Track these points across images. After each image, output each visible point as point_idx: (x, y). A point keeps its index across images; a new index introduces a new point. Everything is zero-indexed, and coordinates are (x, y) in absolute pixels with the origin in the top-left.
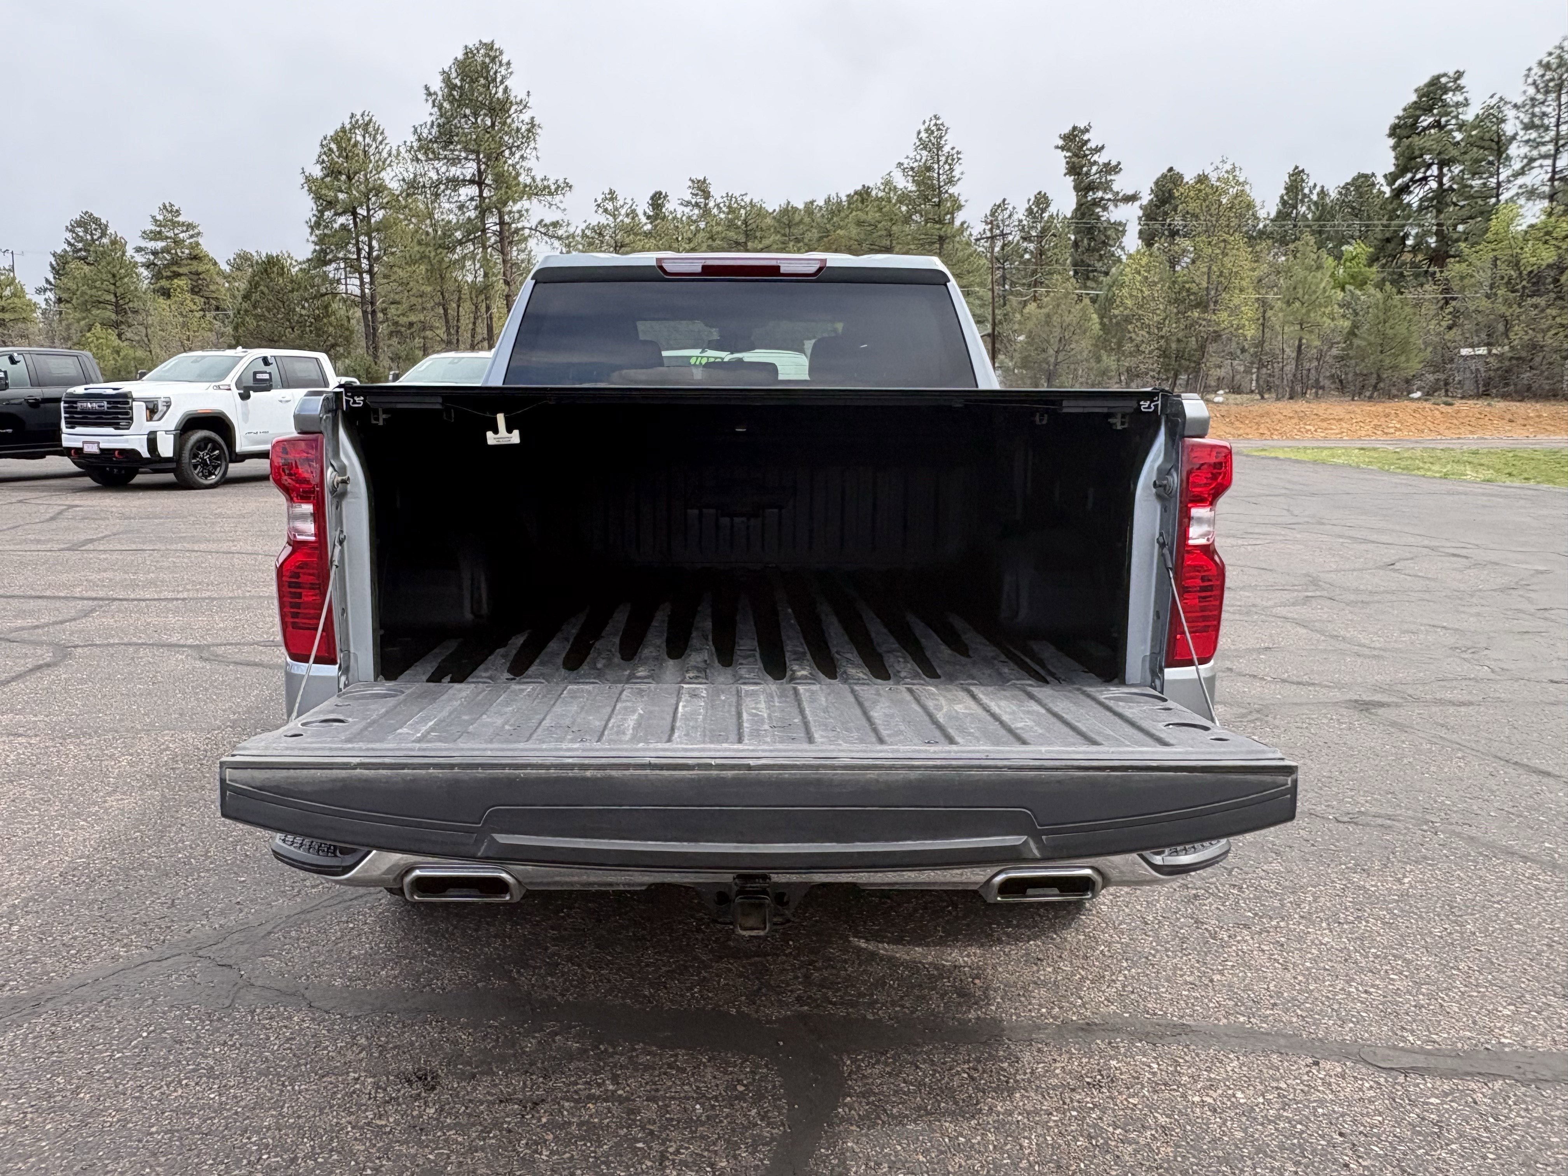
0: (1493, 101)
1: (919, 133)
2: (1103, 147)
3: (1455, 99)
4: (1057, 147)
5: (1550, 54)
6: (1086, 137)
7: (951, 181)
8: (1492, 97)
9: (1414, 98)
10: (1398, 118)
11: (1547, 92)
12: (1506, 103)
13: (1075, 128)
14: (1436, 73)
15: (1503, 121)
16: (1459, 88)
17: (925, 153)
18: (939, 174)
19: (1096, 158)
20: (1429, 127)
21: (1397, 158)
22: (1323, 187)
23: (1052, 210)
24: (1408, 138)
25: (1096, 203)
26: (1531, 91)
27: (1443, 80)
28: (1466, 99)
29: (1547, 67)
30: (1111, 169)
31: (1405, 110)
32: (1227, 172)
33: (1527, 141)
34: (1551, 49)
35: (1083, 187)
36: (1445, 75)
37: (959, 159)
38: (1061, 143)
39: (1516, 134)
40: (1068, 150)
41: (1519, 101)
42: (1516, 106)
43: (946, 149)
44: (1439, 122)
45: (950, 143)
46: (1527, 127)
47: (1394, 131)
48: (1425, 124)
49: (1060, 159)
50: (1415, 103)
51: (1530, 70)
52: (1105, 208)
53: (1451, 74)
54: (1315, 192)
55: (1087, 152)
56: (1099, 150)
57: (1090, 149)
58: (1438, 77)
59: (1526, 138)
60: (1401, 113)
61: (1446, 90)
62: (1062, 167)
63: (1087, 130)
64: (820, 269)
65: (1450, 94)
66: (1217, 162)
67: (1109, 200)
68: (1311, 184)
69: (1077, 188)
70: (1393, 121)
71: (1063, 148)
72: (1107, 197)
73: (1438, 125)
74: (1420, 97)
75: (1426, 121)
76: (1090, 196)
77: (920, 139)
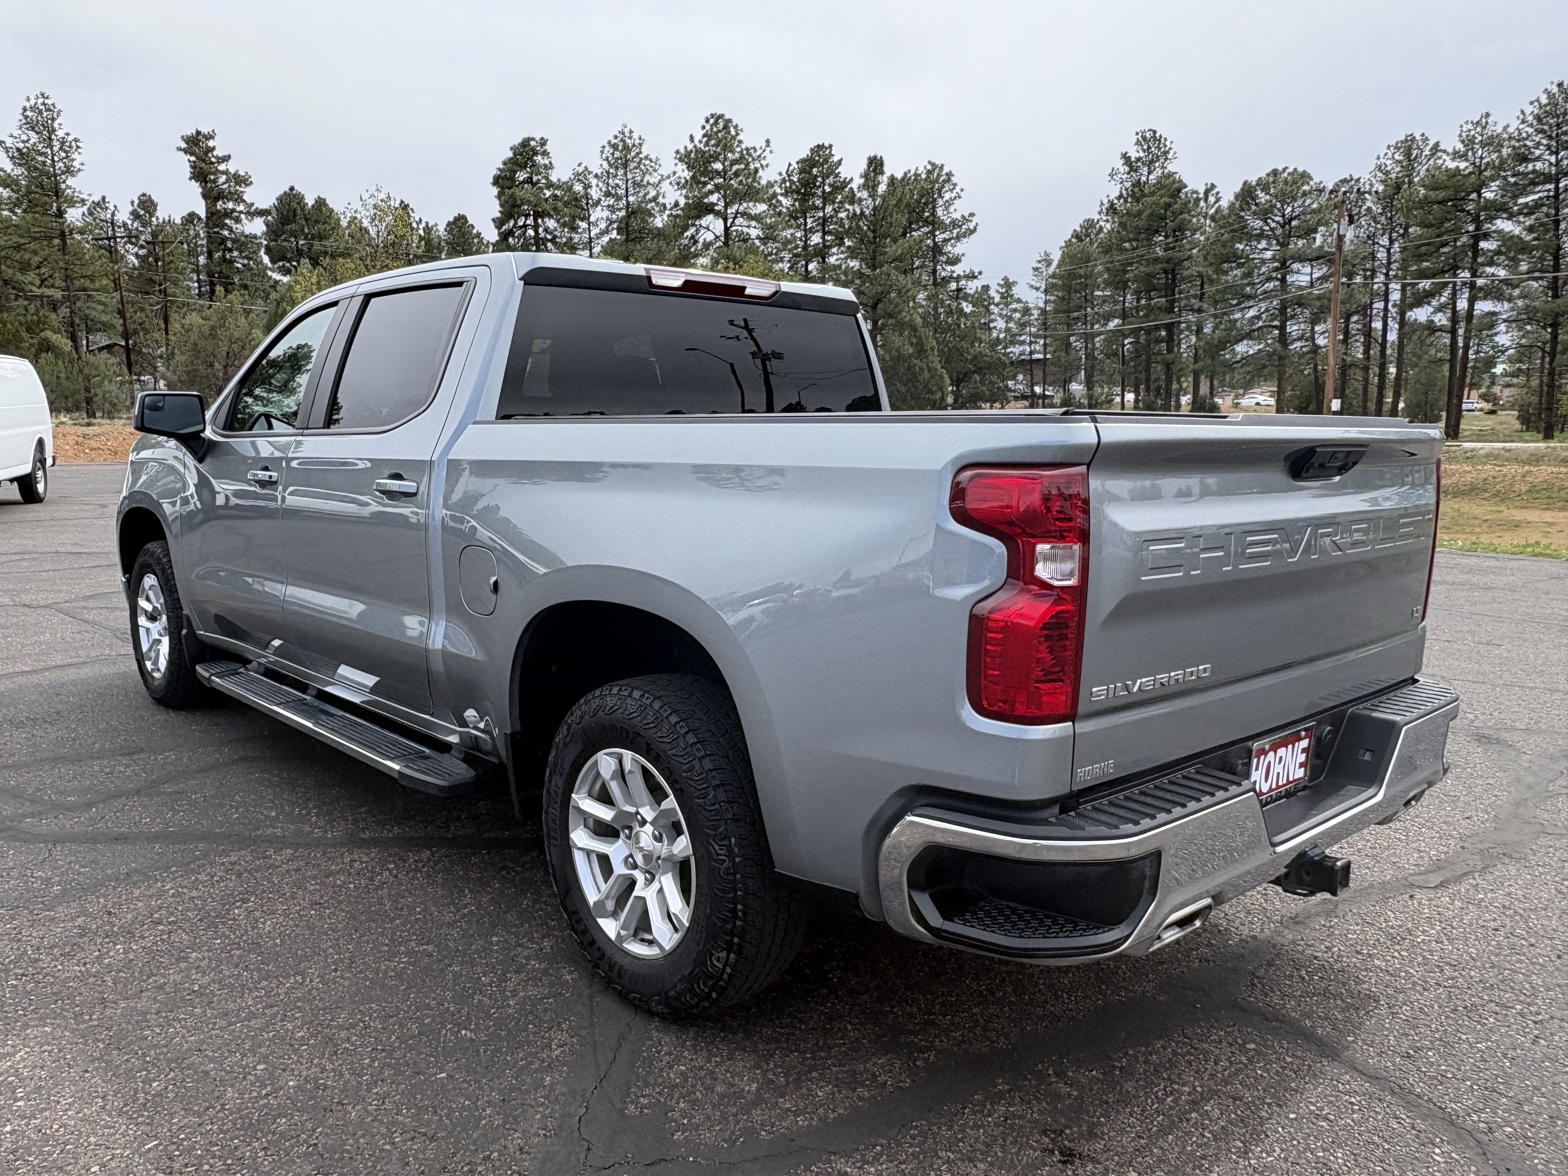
0: (581, 169)
1: (25, 109)
2: (229, 157)
3: (542, 162)
4: (179, 149)
5: (616, 137)
6: (211, 143)
7: (69, 171)
8: (579, 165)
9: (510, 154)
10: (500, 170)
11: (617, 168)
12: (590, 173)
13: (198, 133)
14: (527, 136)
15: (590, 187)
16: (545, 154)
17: (32, 134)
18: (53, 160)
19: (222, 167)
20: (524, 182)
21: (501, 205)
22: (427, 223)
23: (162, 214)
24: (510, 188)
25: (228, 214)
26: (606, 165)
27: (533, 143)
28: (550, 163)
29: (615, 147)
30: (242, 180)
31: (505, 163)
32: (382, 201)
33: (609, 206)
34: (617, 133)
35: (212, 196)
36: (533, 139)
37: (78, 147)
38: (184, 145)
39: (600, 200)
40: (191, 154)
41: (599, 172)
42: (596, 176)
43: (60, 133)
44: (531, 178)
45: (64, 127)
46: (608, 194)
47: (497, 181)
48: (521, 179)
49: (184, 163)
50: (511, 159)
51: (604, 147)
52: (238, 220)
53: (538, 139)
55: (213, 160)
56: (226, 159)
57: (217, 157)
58: (528, 140)
59: (606, 203)
60: (502, 167)
61: (536, 153)
62: (187, 171)
63: (211, 137)
64: (776, 292)
65: (540, 157)
66: (372, 190)
67: (241, 212)
69: (205, 196)
70: (495, 172)
71: (186, 151)
72: (238, 209)
73: (529, 181)
74: (515, 154)
75: (521, 176)
76: (220, 205)
77: (26, 117)
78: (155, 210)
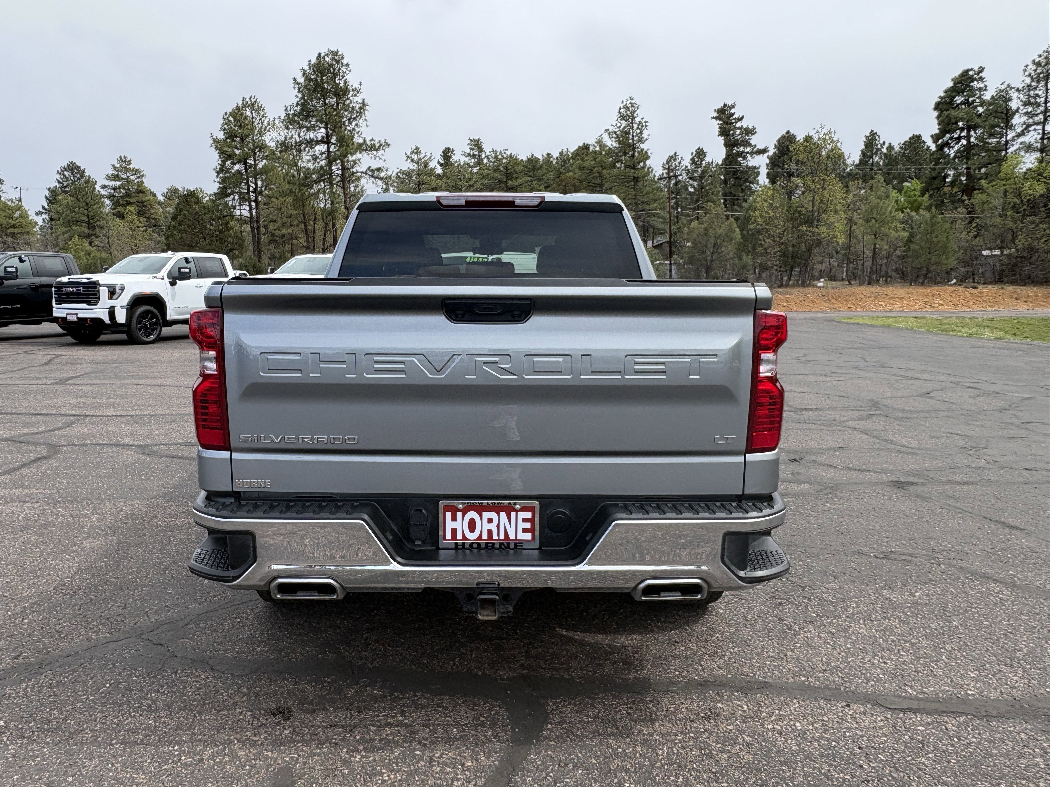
0: (1003, 87)
1: (620, 109)
2: (743, 117)
3: (978, 86)
4: (713, 118)
5: (1040, 56)
6: (732, 111)
7: (641, 140)
8: (1002, 84)
9: (951, 84)
10: (941, 97)
11: (1038, 81)
12: (1011, 88)
13: (725, 105)
14: (966, 68)
15: (1010, 100)
16: (981, 79)
17: (623, 122)
18: (633, 136)
19: (738, 125)
20: (962, 103)
21: (939, 124)
22: (890, 144)
23: (708, 159)
24: (947, 110)
25: (739, 155)
26: (1028, 80)
27: (971, 73)
28: (986, 86)
29: (1038, 64)
30: (749, 132)
31: (945, 92)
32: (825, 134)
33: (1027, 113)
34: (1041, 52)
35: (730, 144)
36: (972, 69)
37: (646, 126)
38: (715, 115)
39: (1018, 108)
40: (720, 120)
41: (1020, 86)
42: (1018, 90)
43: (637, 120)
44: (968, 100)
45: (640, 116)
46: (1026, 104)
47: (938, 107)
48: (958, 102)
49: (715, 125)
50: (952, 87)
51: (1027, 66)
52: (745, 158)
53: (976, 69)
54: (885, 147)
55: (733, 121)
56: (740, 119)
57: (735, 119)
58: (967, 71)
59: (1025, 111)
60: (943, 95)
61: (972, 79)
62: (717, 130)
63: (733, 107)
64: (541, 203)
65: (975, 83)
66: (818, 128)
67: (748, 153)
68: (881, 142)
69: (726, 145)
70: (937, 100)
71: (717, 118)
72: (746, 151)
73: (967, 102)
74: (955, 84)
75: (959, 99)
76: (735, 150)
77: (620, 113)
78: (705, 156)
